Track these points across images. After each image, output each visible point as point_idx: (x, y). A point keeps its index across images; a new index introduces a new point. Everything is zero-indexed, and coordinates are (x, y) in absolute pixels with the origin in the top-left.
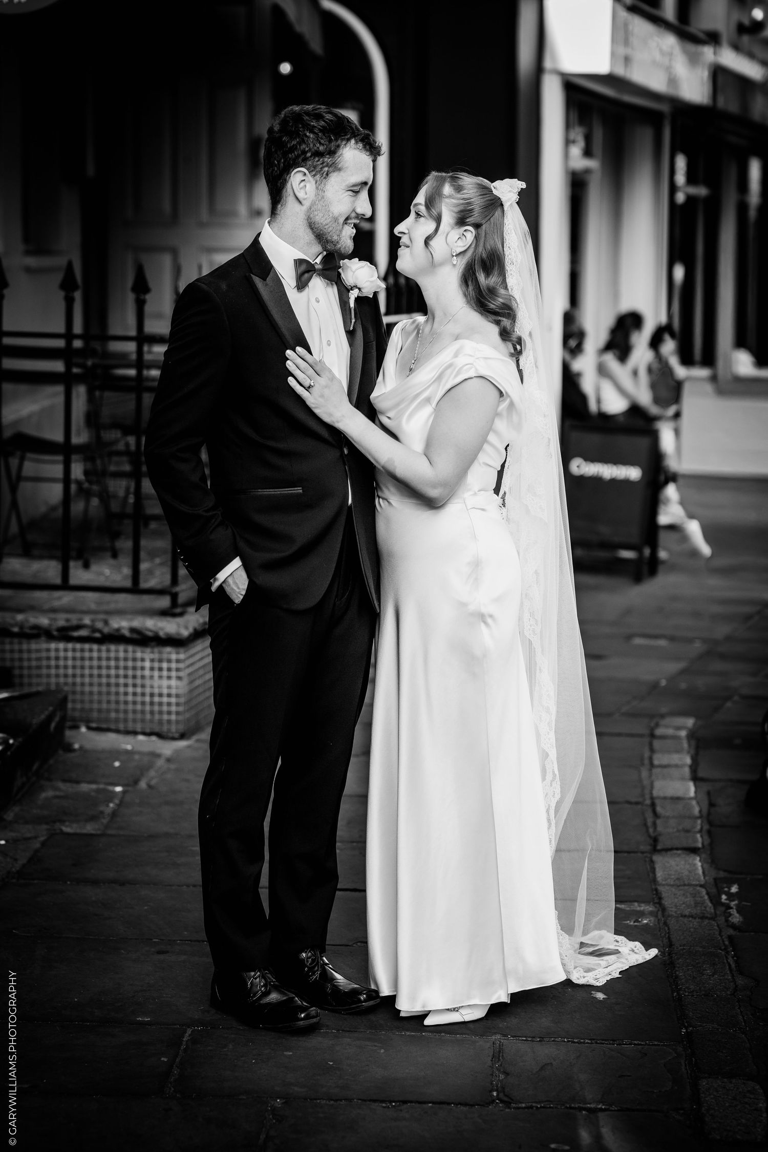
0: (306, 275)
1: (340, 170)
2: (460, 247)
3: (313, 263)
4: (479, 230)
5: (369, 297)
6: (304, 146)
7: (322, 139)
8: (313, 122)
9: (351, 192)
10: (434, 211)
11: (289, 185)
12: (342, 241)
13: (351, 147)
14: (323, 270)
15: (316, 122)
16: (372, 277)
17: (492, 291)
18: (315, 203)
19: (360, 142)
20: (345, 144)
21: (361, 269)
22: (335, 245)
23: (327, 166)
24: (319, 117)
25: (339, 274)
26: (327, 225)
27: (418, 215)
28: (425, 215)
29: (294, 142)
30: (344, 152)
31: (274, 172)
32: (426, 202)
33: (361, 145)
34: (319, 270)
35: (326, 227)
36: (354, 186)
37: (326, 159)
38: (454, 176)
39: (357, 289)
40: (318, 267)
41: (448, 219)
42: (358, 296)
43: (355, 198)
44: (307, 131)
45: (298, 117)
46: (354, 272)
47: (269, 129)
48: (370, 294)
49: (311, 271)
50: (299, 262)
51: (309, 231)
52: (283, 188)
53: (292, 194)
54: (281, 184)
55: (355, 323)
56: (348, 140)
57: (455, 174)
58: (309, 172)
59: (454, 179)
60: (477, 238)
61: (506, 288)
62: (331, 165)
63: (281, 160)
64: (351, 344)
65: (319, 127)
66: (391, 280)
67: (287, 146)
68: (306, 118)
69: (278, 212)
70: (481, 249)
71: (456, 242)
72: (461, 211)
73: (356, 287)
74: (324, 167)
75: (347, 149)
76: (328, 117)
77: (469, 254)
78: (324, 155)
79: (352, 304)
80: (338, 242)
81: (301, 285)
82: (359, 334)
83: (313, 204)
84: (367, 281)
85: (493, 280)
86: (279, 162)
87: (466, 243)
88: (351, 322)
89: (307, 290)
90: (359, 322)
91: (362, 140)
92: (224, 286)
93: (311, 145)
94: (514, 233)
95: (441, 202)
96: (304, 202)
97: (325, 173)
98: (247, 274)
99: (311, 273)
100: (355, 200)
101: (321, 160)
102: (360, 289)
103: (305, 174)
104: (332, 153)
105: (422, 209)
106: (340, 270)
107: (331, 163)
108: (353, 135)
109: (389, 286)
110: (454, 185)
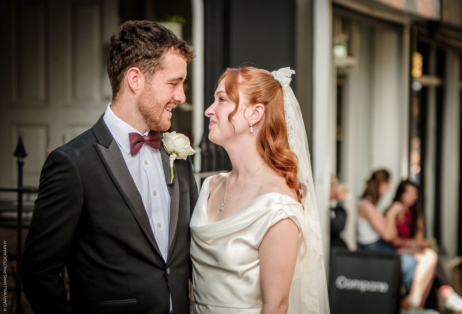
0: (138, 145)
1: (162, 69)
2: (255, 119)
3: (142, 135)
4: (267, 105)
5: (184, 160)
6: (136, 51)
7: (150, 46)
8: (144, 33)
9: (171, 85)
10: (233, 95)
11: (125, 79)
12: (162, 121)
13: (171, 52)
14: (150, 140)
15: (146, 33)
16: (186, 145)
17: (279, 150)
18: (144, 92)
19: (178, 49)
20: (167, 50)
21: (178, 139)
22: (157, 124)
23: (153, 66)
24: (148, 29)
25: (162, 143)
26: (152, 108)
27: (221, 100)
28: (227, 99)
29: (130, 48)
30: (166, 56)
31: (115, 69)
32: (226, 90)
33: (179, 51)
34: (147, 141)
35: (151, 110)
36: (173, 80)
37: (153, 61)
38: (244, 69)
39: (176, 154)
40: (147, 138)
41: (243, 100)
42: (176, 159)
43: (173, 89)
44: (140, 39)
45: (133, 30)
46: (173, 142)
47: (112, 38)
48: (185, 158)
49: (141, 141)
50: (132, 135)
51: (139, 112)
52: (121, 81)
53: (127, 86)
54: (119, 78)
55: (174, 178)
56: (169, 47)
57: (244, 68)
58: (140, 71)
59: (244, 71)
60: (266, 112)
61: (288, 147)
62: (156, 65)
63: (120, 60)
64: (171, 194)
65: (148, 37)
66: (204, 147)
67: (125, 50)
68: (138, 30)
69: (117, 98)
70: (269, 119)
71: (251, 116)
72: (253, 93)
73: (174, 152)
74: (151, 67)
75: (169, 53)
76: (155, 30)
77: (261, 125)
78: (151, 58)
79: (172, 164)
80: (159, 122)
81: (134, 152)
82: (177, 186)
83: (143, 93)
84: (182, 148)
85: (279, 142)
86: (118, 62)
87: (259, 116)
88: (171, 178)
89: (138, 155)
90: (177, 177)
91: (179, 47)
92: (78, 153)
93: (142, 50)
94: (291, 107)
95: (237, 88)
96: (136, 92)
97: (152, 71)
98: (95, 144)
99: (141, 143)
100: (174, 91)
101: (149, 61)
102: (177, 154)
103: (137, 72)
104: (157, 56)
105: (224, 95)
106: (163, 140)
107: (156, 64)
108: (173, 44)
109: (203, 152)
110: (245, 75)
